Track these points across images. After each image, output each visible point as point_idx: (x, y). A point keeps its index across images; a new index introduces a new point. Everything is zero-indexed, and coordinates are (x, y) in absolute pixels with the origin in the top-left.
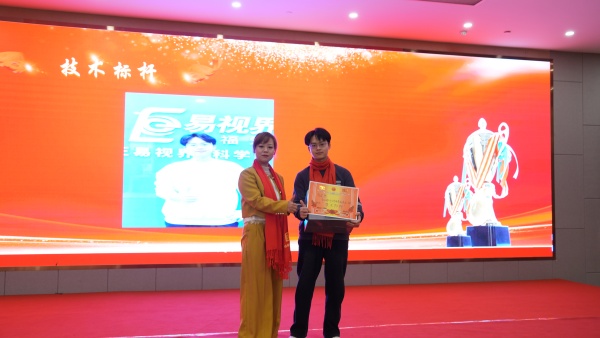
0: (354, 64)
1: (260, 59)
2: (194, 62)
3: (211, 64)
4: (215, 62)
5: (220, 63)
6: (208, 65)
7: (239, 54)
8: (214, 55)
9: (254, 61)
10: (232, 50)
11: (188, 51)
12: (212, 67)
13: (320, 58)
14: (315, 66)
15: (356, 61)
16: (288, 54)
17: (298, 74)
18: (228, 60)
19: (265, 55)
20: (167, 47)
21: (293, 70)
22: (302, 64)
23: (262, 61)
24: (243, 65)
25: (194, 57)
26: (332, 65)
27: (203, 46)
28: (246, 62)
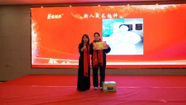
0: (170, 9)
1: (141, 10)
2: (123, 13)
3: (127, 13)
4: (128, 12)
5: (130, 12)
6: (126, 13)
7: (135, 9)
8: (128, 10)
9: (139, 11)
10: (133, 8)
11: (121, 10)
12: (128, 14)
13: (159, 8)
14: (158, 11)
15: (171, 8)
16: (149, 8)
17: (153, 14)
18: (132, 11)
19: (143, 9)
20: (115, 9)
21: (151, 13)
22: (154, 11)
23: (142, 11)
24: (136, 12)
25: (123, 11)
26: (163, 10)
27: (125, 8)
28: (137, 11)
